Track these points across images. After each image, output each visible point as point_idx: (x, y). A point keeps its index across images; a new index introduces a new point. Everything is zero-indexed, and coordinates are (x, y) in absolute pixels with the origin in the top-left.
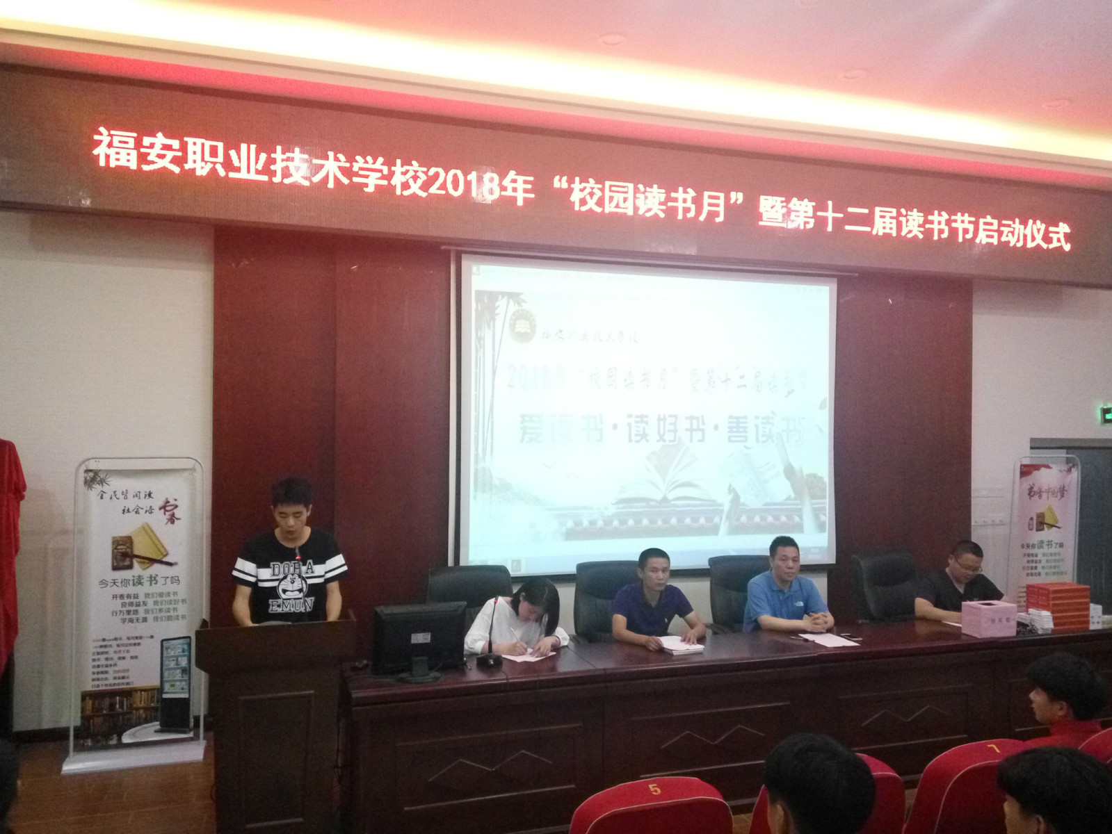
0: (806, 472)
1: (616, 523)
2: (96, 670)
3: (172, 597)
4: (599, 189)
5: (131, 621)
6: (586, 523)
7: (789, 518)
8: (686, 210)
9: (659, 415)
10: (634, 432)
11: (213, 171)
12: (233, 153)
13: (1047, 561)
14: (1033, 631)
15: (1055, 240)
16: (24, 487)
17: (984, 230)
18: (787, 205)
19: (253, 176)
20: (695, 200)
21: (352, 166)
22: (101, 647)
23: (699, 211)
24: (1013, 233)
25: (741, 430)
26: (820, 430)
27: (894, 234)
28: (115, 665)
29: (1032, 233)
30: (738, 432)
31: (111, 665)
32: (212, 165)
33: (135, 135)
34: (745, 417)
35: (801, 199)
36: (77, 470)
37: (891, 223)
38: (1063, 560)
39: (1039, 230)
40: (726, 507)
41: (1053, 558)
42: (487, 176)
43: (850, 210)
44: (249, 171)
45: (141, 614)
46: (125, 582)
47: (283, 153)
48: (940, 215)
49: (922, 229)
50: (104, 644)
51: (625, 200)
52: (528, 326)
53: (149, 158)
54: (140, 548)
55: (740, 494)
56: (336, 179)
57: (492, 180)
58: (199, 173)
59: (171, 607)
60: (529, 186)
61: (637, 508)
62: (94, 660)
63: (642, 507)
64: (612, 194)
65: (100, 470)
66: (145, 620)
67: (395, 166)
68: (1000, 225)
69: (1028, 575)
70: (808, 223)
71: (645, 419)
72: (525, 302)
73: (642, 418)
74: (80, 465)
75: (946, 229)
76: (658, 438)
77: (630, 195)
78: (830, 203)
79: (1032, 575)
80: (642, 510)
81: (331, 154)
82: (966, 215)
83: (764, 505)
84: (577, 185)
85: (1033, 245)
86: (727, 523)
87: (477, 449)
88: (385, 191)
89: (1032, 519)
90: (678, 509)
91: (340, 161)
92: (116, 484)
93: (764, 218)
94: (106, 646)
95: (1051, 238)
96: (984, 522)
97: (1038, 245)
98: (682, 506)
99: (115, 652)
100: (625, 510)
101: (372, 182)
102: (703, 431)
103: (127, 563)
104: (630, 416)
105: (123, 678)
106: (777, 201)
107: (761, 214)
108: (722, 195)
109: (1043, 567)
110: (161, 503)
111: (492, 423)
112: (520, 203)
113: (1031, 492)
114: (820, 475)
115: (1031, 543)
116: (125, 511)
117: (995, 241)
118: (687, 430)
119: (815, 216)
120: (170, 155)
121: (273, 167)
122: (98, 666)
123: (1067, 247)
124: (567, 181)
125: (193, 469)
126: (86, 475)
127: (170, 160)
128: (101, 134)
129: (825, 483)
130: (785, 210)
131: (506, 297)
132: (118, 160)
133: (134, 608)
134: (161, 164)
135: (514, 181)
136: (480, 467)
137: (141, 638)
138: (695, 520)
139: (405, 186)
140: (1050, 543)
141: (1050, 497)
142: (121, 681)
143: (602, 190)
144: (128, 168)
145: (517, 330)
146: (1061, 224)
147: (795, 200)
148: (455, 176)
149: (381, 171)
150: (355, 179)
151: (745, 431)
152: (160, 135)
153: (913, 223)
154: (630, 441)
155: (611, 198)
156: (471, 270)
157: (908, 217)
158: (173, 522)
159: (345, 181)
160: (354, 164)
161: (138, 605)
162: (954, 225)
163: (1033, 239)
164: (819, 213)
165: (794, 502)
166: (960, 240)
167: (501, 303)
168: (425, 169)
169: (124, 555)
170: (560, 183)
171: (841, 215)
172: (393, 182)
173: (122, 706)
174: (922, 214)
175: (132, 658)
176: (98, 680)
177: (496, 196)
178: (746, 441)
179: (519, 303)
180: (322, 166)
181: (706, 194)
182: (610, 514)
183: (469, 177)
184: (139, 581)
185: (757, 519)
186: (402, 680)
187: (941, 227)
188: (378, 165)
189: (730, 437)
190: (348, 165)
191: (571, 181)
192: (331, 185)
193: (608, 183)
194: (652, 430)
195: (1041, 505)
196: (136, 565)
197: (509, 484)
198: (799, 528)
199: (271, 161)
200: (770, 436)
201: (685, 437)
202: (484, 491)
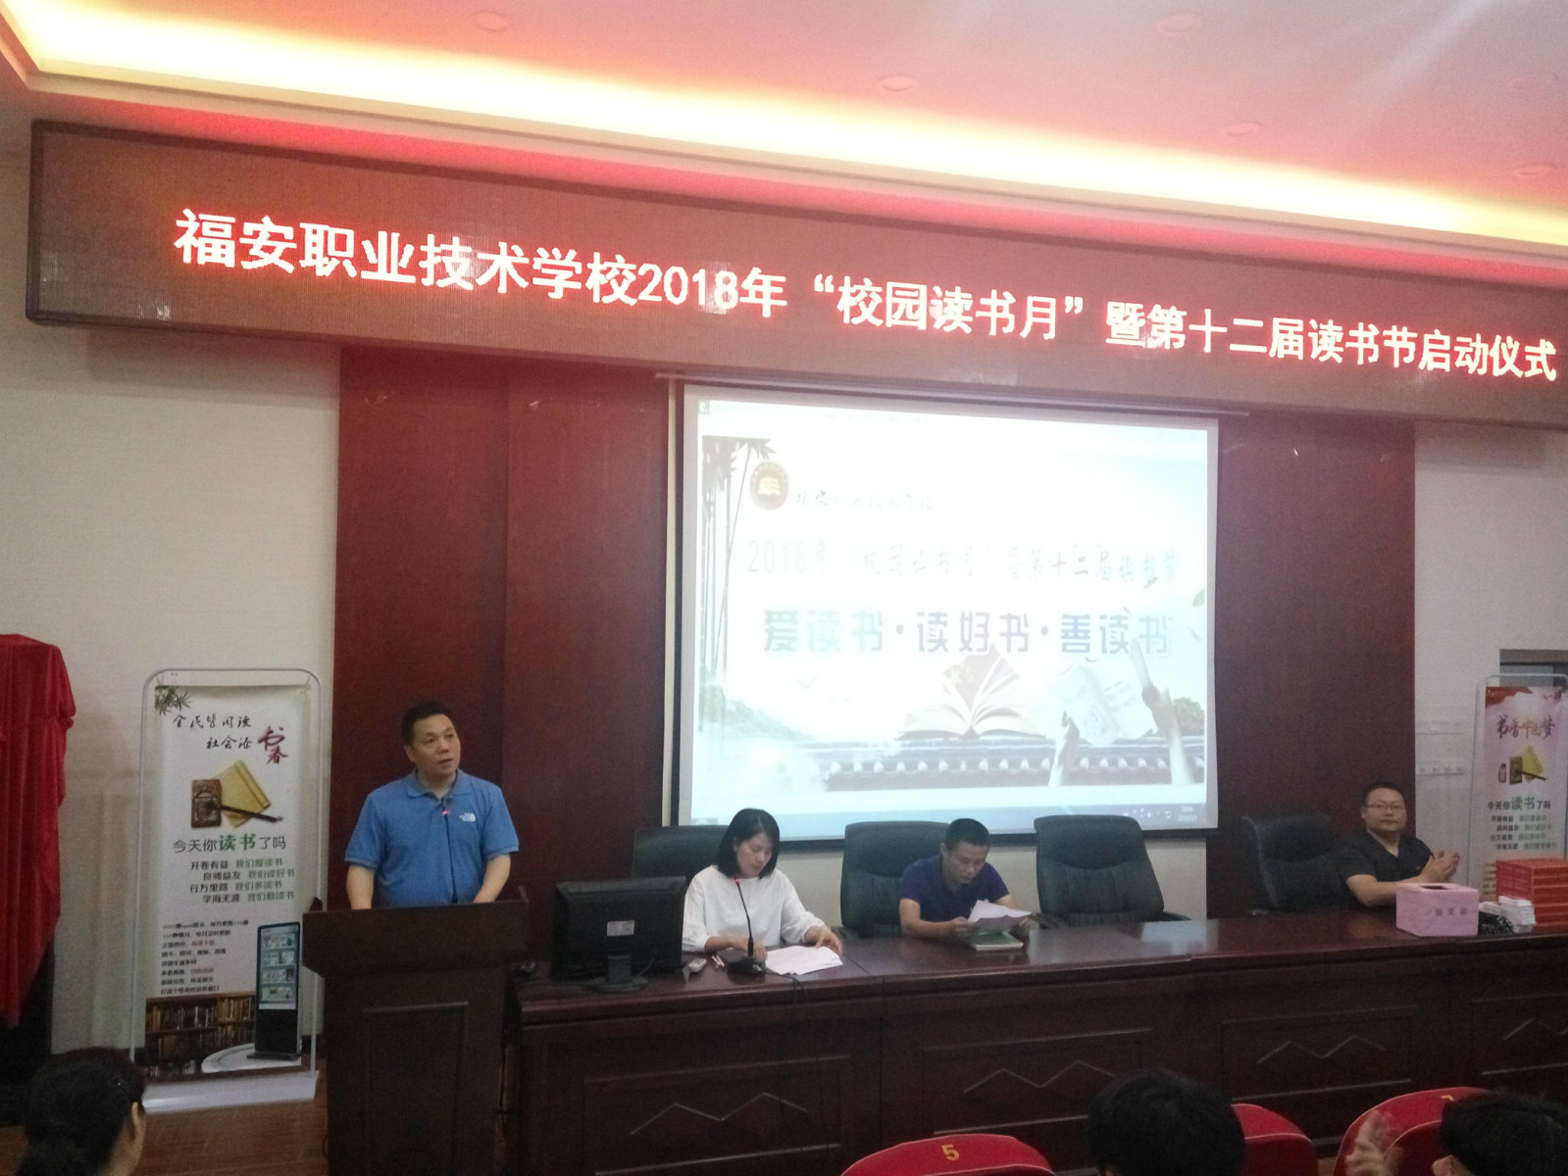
0: (1174, 696)
1: (901, 767)
2: (167, 968)
3: (274, 867)
4: (878, 293)
5: (217, 899)
6: (858, 767)
7: (1151, 762)
8: (1002, 322)
9: (963, 614)
10: (926, 637)
11: (340, 270)
12: (367, 245)
13: (1527, 828)
14: (1506, 927)
15: (1534, 365)
16: (73, 711)
17: (1432, 350)
18: (1147, 314)
19: (395, 277)
20: (1013, 309)
21: (532, 262)
22: (175, 935)
23: (1020, 323)
24: (1472, 355)
25: (1081, 634)
26: (1195, 635)
27: (1301, 357)
28: (194, 962)
29: (1501, 355)
30: (1076, 637)
31: (188, 962)
32: (338, 262)
33: (233, 220)
34: (1087, 617)
35: (1166, 306)
36: (146, 687)
37: (1296, 341)
38: (1550, 827)
39: (1510, 351)
40: (1059, 746)
41: (1536, 823)
42: (721, 276)
43: (1237, 322)
44: (389, 271)
45: (231, 890)
46: (209, 845)
47: (437, 244)
48: (1366, 329)
49: (1341, 349)
50: (179, 932)
51: (915, 308)
52: (777, 486)
53: (252, 252)
54: (231, 796)
55: (1079, 726)
56: (510, 281)
57: (727, 281)
58: (320, 272)
59: (273, 880)
60: (780, 290)
61: (931, 745)
62: (165, 954)
63: (937, 744)
64: (896, 300)
65: (177, 687)
66: (236, 898)
67: (592, 262)
68: (1454, 343)
69: (1499, 847)
70: (1176, 340)
71: (942, 619)
72: (773, 452)
73: (938, 618)
74: (151, 678)
75: (1376, 348)
76: (961, 645)
77: (923, 302)
78: (1208, 312)
79: (1505, 846)
80: (937, 748)
81: (503, 246)
82: (1405, 329)
83: (1115, 743)
84: (846, 289)
85: (1503, 371)
86: (1061, 768)
87: (703, 660)
88: (578, 298)
89: (1504, 766)
90: (990, 748)
91: (515, 255)
92: (199, 706)
93: (1114, 335)
94: (181, 935)
95: (1529, 362)
96: (1434, 769)
97: (1510, 373)
98: (996, 743)
99: (194, 944)
100: (913, 749)
101: (560, 285)
102: (1025, 636)
103: (213, 817)
104: (921, 614)
105: (205, 980)
106: (1133, 308)
107: (1108, 328)
108: (1052, 301)
109: (1521, 837)
110: (262, 733)
111: (726, 622)
112: (767, 313)
113: (1502, 728)
114: (1194, 699)
115: (1503, 800)
116: (212, 744)
117: (1446, 366)
118: (1002, 634)
119: (1185, 331)
120: (280, 247)
121: (422, 264)
122: (171, 963)
123: (1552, 375)
124: (833, 283)
125: (306, 687)
126: (158, 693)
127: (280, 255)
128: (186, 219)
129: (1202, 712)
130: (1143, 322)
131: (746, 445)
132: (208, 254)
133: (222, 881)
134: (267, 260)
135: (758, 282)
136: (707, 685)
137: (230, 923)
138: (1014, 764)
139: (606, 289)
140: (1530, 801)
141: (1531, 736)
142: (202, 985)
143: (883, 295)
144: (222, 265)
145: (761, 492)
146: (1542, 341)
147: (1157, 308)
148: (676, 276)
149: (572, 269)
150: (537, 281)
151: (1086, 637)
152: (266, 219)
153: (1328, 340)
154: (922, 649)
155: (895, 307)
156: (697, 407)
157: (1321, 332)
158: (277, 761)
159: (523, 283)
160: (535, 259)
161: (227, 876)
162: (1387, 343)
163: (1502, 363)
164: (1192, 327)
165: (1159, 739)
166: (1396, 364)
167: (740, 454)
168: (633, 267)
169: (208, 805)
170: (822, 285)
171: (1224, 330)
172: (589, 285)
173: (202, 1018)
174: (1340, 328)
175: (217, 951)
176: (170, 982)
177: (732, 304)
178: (1087, 650)
179: (765, 455)
180: (490, 263)
181: (1030, 299)
182: (892, 754)
183: (695, 278)
184: (228, 843)
185: (1104, 763)
186: (595, 989)
187: (1367, 346)
188: (568, 261)
189: (1064, 645)
190: (526, 261)
191: (838, 283)
192: (503, 289)
193: (890, 285)
194: (953, 634)
195: (1516, 746)
196: (225, 820)
197: (750, 710)
198: (1164, 777)
199: (420, 256)
200: (1122, 644)
201: (1000, 644)
202: (713, 720)
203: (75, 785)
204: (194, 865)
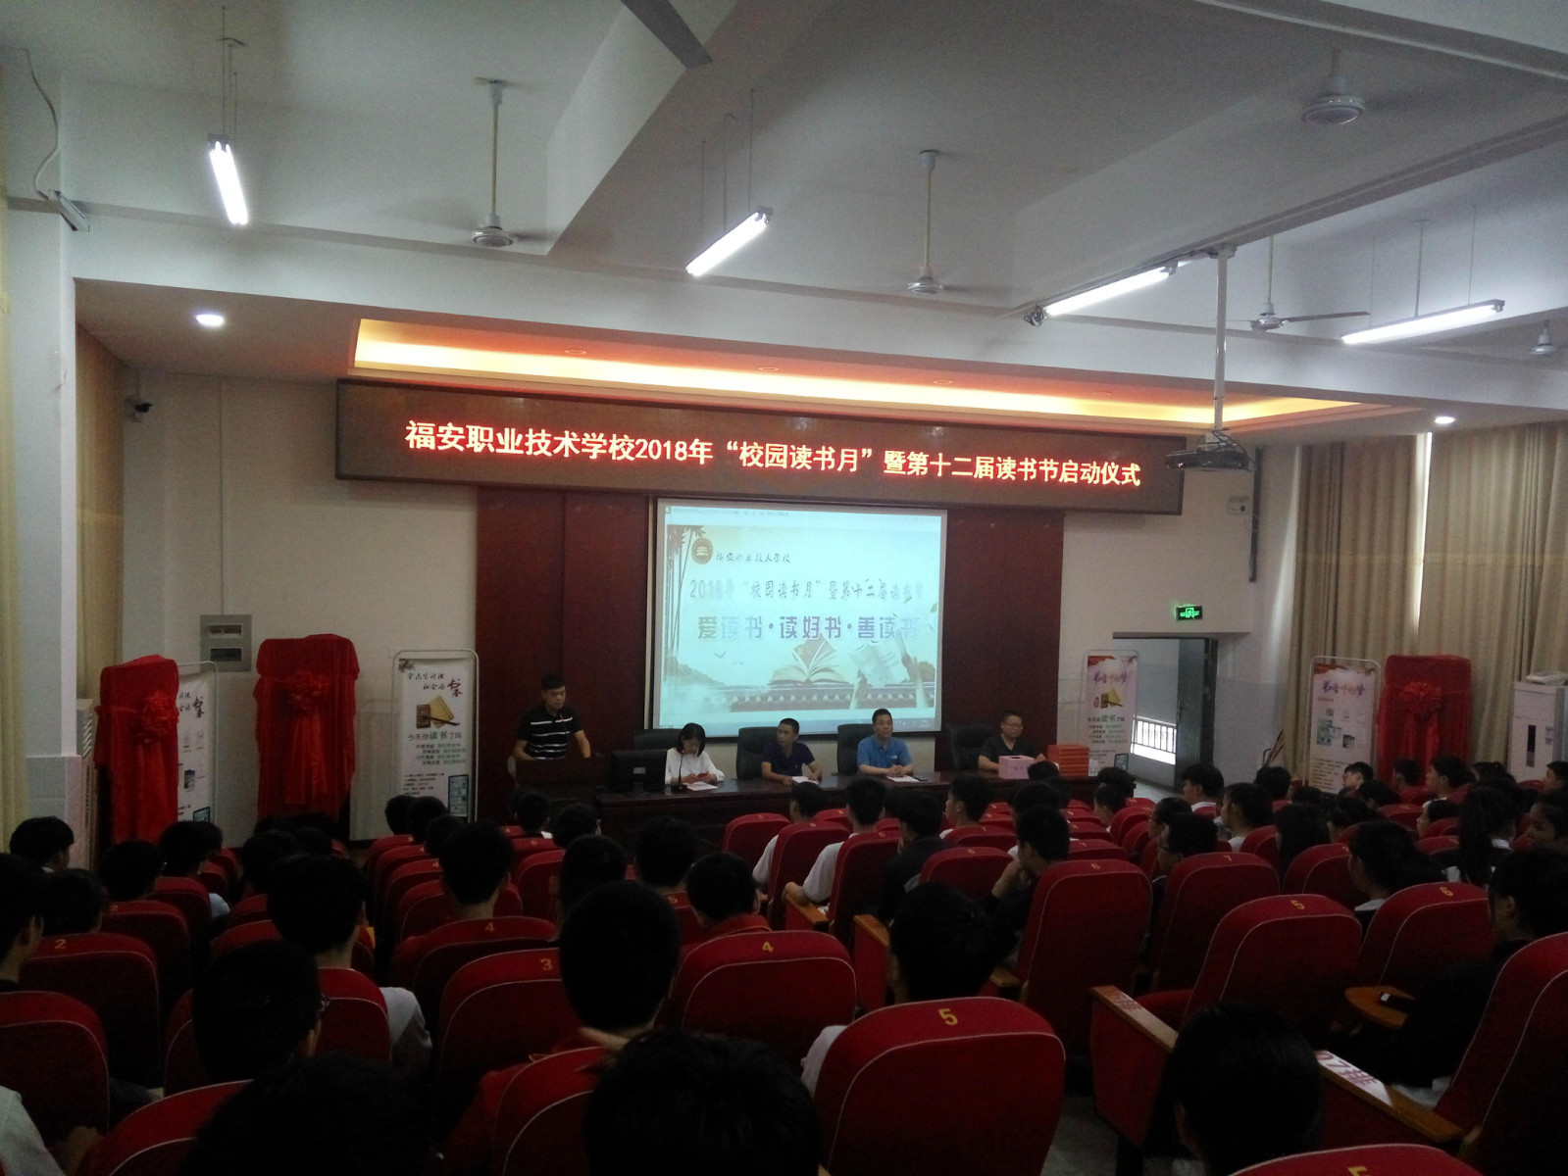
0: (919, 660)
1: (770, 699)
3: (456, 747)
4: (761, 449)
5: (429, 763)
7: (906, 696)
8: (828, 463)
9: (805, 617)
10: (785, 630)
11: (486, 448)
12: (499, 435)
13: (1111, 732)
15: (1127, 477)
16: (358, 670)
17: (1067, 471)
18: (907, 457)
19: (513, 451)
20: (834, 456)
21: (581, 440)
22: (409, 776)
23: (838, 464)
24: (1091, 473)
25: (869, 628)
26: (931, 628)
27: (992, 477)
29: (1107, 472)
30: (866, 629)
32: (485, 444)
33: (433, 425)
34: (873, 618)
35: (917, 452)
36: (395, 659)
37: (989, 469)
38: (1123, 731)
39: (1113, 470)
40: (856, 688)
42: (679, 443)
43: (956, 459)
44: (510, 448)
45: (436, 759)
46: (425, 736)
47: (534, 433)
48: (1030, 461)
49: (1015, 472)
50: (411, 775)
51: (781, 456)
52: (707, 551)
53: (443, 441)
54: (435, 713)
55: (867, 677)
56: (570, 449)
57: (681, 446)
58: (476, 450)
59: (455, 754)
60: (709, 450)
61: (787, 687)
63: (790, 687)
64: (771, 453)
65: (409, 659)
66: (438, 762)
67: (612, 439)
68: (1080, 467)
69: (1093, 741)
70: (922, 470)
71: (794, 620)
72: (704, 533)
73: (792, 619)
74: (396, 656)
75: (1035, 471)
76: (804, 634)
77: (785, 454)
78: (940, 455)
80: (790, 689)
81: (567, 433)
82: (1052, 460)
84: (745, 448)
85: (1108, 482)
86: (855, 700)
87: (667, 643)
88: (605, 458)
89: (1097, 698)
90: (818, 689)
91: (573, 437)
92: (420, 669)
93: (888, 468)
94: (411, 780)
95: (1124, 476)
97: (1112, 482)
98: (822, 686)
99: (418, 784)
100: (777, 689)
101: (595, 452)
102: (839, 629)
103: (426, 723)
104: (782, 618)
106: (898, 454)
107: (885, 465)
108: (855, 451)
109: (1107, 736)
110: (450, 682)
111: (679, 622)
112: (702, 462)
113: (1097, 678)
114: (930, 663)
115: (1096, 715)
116: (426, 687)
117: (1075, 480)
118: (826, 628)
119: (928, 465)
120: (457, 438)
121: (526, 444)
124: (737, 445)
125: (470, 659)
126: (400, 662)
127: (456, 442)
128: (411, 425)
129: (935, 669)
130: (904, 461)
131: (690, 529)
132: (422, 443)
133: (431, 754)
134: (451, 445)
135: (698, 446)
136: (668, 657)
137: (435, 775)
138: (831, 697)
139: (619, 453)
140: (1112, 718)
141: (1114, 682)
143: (764, 450)
144: (428, 448)
145: (698, 554)
146: (1132, 465)
147: (912, 453)
148: (655, 445)
149: (601, 443)
150: (584, 450)
151: (872, 629)
152: (450, 424)
153: (1007, 468)
154: (782, 637)
155: (770, 457)
156: (664, 510)
157: (1004, 463)
158: (457, 695)
159: (577, 452)
160: (583, 439)
161: (434, 752)
162: (1041, 468)
163: (1108, 477)
164: (932, 463)
165: (910, 683)
166: (1046, 480)
167: (687, 534)
168: (633, 441)
169: (424, 718)
170: (732, 446)
171: (949, 464)
172: (610, 451)
174: (1015, 461)
175: (429, 788)
177: (684, 458)
178: (872, 636)
179: (700, 535)
180: (560, 442)
181: (843, 451)
182: (766, 692)
183: (665, 445)
184: (434, 736)
185: (880, 696)
186: (628, 795)
187: (1030, 470)
188: (600, 439)
189: (860, 634)
190: (578, 440)
191: (740, 445)
192: (566, 455)
193: (768, 445)
194: (800, 629)
195: (1104, 688)
196: (432, 723)
197: (690, 669)
198: (913, 704)
199: (525, 440)
200: (891, 633)
201: (825, 634)
202: (671, 675)
203: (361, 708)
204: (418, 746)
